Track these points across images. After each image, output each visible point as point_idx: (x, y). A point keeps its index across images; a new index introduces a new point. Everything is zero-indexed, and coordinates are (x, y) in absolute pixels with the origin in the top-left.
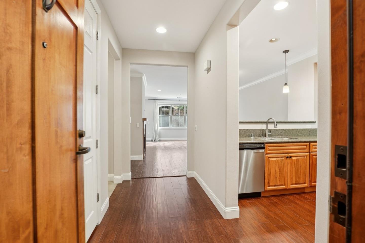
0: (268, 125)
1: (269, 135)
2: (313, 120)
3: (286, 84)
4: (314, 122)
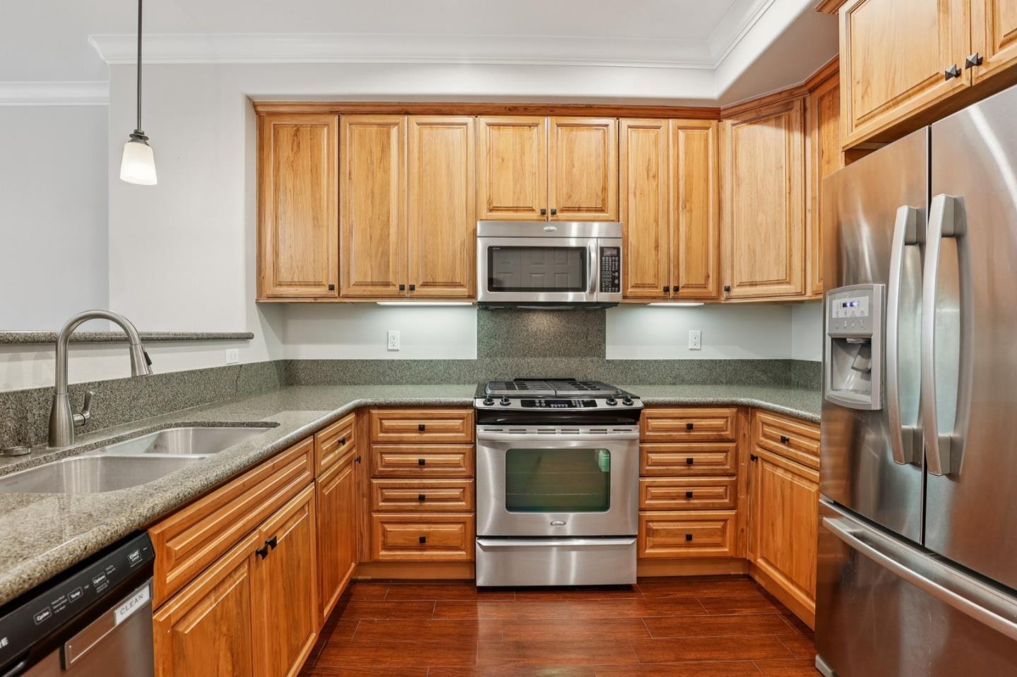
0: (71, 362)
1: (81, 429)
2: (241, 329)
3: (138, 136)
4: (245, 338)
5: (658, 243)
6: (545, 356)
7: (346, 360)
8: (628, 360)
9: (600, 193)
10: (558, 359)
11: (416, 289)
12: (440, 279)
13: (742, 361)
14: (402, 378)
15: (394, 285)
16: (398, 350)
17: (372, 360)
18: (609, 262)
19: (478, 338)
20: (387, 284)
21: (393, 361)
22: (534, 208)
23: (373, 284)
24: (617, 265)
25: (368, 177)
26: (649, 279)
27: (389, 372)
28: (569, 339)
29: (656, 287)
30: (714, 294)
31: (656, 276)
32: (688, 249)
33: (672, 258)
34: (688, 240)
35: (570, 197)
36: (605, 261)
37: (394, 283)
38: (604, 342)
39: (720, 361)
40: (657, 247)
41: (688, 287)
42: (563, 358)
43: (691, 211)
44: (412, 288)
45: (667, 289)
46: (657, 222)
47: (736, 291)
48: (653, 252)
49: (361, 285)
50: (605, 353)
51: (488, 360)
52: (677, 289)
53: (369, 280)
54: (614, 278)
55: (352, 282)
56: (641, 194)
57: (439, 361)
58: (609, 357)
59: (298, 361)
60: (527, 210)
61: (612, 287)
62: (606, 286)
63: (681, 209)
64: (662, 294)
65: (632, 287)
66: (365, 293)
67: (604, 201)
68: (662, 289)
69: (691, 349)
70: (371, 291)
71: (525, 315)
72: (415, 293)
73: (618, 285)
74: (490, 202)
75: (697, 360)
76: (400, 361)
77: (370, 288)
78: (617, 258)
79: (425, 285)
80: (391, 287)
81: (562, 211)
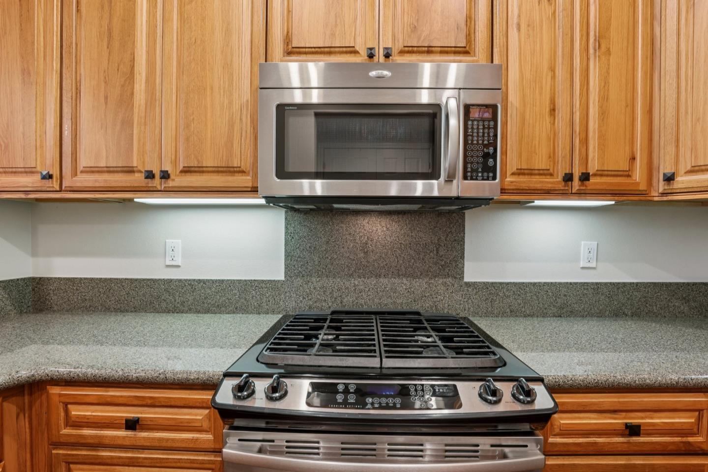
5: (554, 105)
6: (378, 276)
7: (110, 279)
8: (496, 283)
9: (463, 25)
10: (397, 281)
11: (172, 177)
12: (209, 162)
13: (655, 284)
14: (183, 303)
15: (140, 172)
16: (178, 266)
17: (144, 280)
18: (478, 128)
19: (286, 251)
20: (130, 170)
21: (171, 280)
22: (357, 48)
23: (109, 170)
24: (492, 134)
25: (103, 7)
26: (540, 163)
27: (166, 296)
28: (412, 252)
29: (551, 175)
30: (643, 187)
31: (552, 157)
32: (603, 114)
33: (577, 128)
34: (604, 98)
35: (414, 29)
36: (472, 128)
37: (140, 168)
38: (463, 257)
39: (624, 284)
40: (553, 111)
41: (601, 175)
42: (404, 279)
43: (608, 52)
44: (165, 176)
45: (568, 178)
46: (553, 70)
47: (683, 181)
48: (548, 119)
49: (93, 172)
50: (463, 272)
51: (299, 281)
52: (585, 177)
53: (103, 164)
54: (486, 156)
55: (80, 168)
56: (529, 26)
57: (233, 282)
58: (467, 278)
59: (49, 279)
60: (346, 52)
61: (482, 172)
62: (472, 171)
63: (591, 51)
64: (561, 186)
65: (513, 174)
66: (97, 185)
67: (470, 36)
68: (560, 178)
69: (583, 268)
70: (106, 181)
71: (352, 219)
72: (170, 183)
73: (494, 169)
74: (288, 40)
75: (593, 284)
76: (180, 281)
77: (106, 177)
78: (492, 123)
79: (187, 171)
80: (137, 175)
81: (402, 52)
